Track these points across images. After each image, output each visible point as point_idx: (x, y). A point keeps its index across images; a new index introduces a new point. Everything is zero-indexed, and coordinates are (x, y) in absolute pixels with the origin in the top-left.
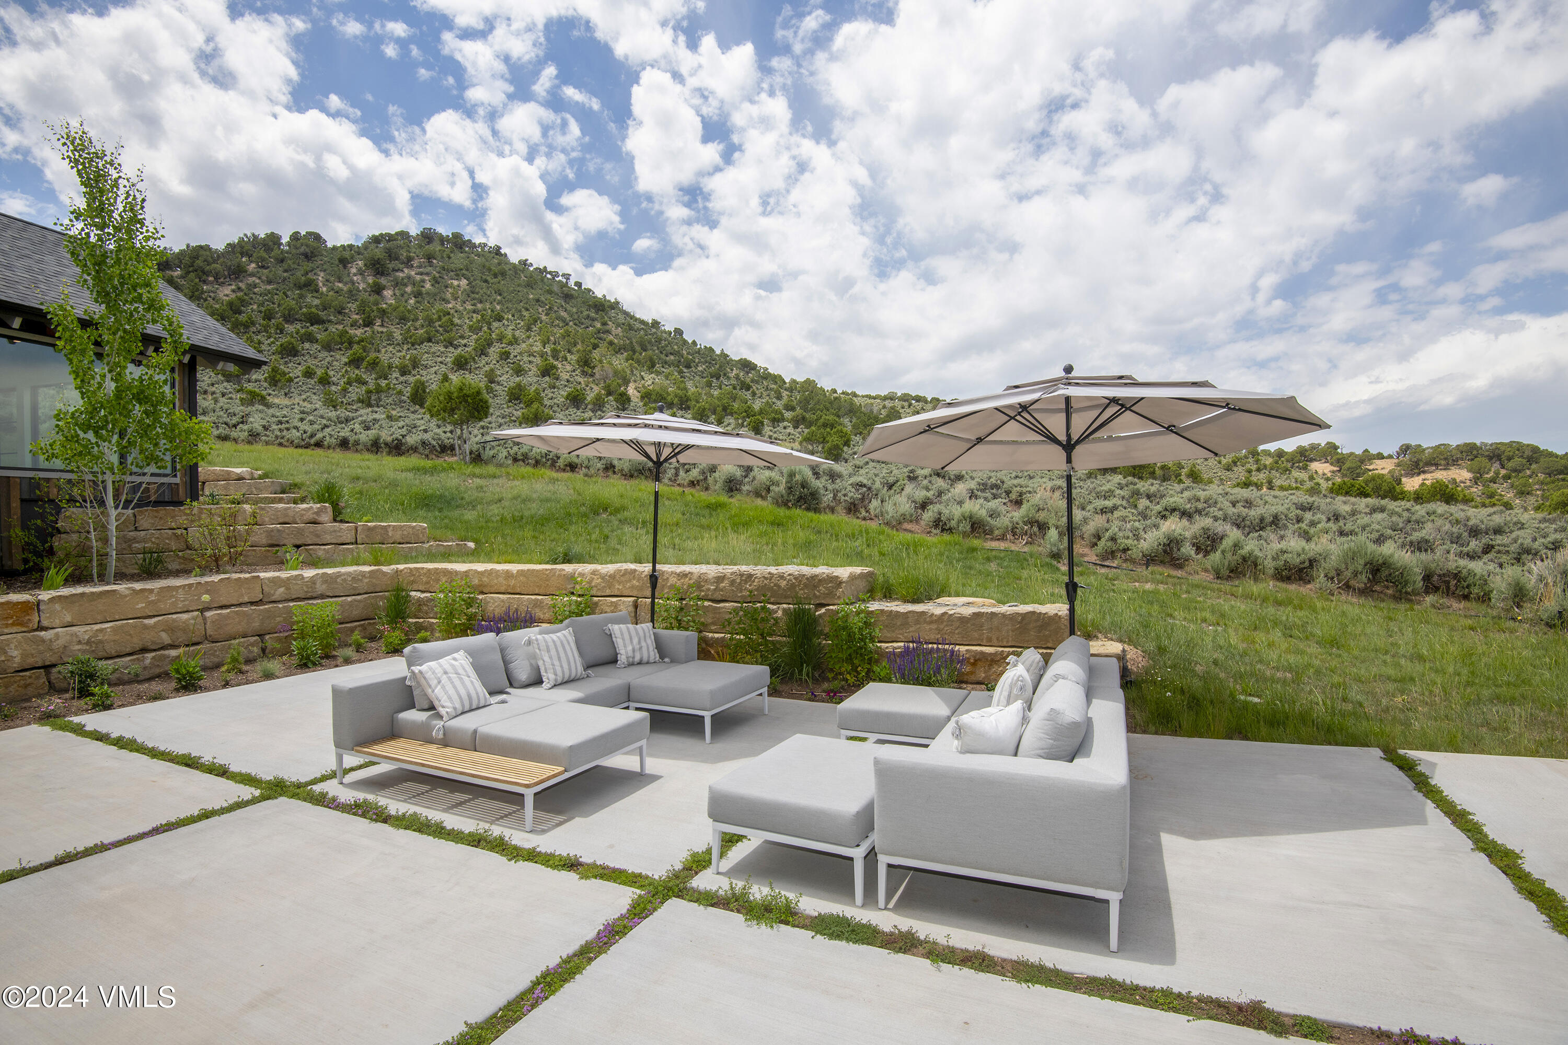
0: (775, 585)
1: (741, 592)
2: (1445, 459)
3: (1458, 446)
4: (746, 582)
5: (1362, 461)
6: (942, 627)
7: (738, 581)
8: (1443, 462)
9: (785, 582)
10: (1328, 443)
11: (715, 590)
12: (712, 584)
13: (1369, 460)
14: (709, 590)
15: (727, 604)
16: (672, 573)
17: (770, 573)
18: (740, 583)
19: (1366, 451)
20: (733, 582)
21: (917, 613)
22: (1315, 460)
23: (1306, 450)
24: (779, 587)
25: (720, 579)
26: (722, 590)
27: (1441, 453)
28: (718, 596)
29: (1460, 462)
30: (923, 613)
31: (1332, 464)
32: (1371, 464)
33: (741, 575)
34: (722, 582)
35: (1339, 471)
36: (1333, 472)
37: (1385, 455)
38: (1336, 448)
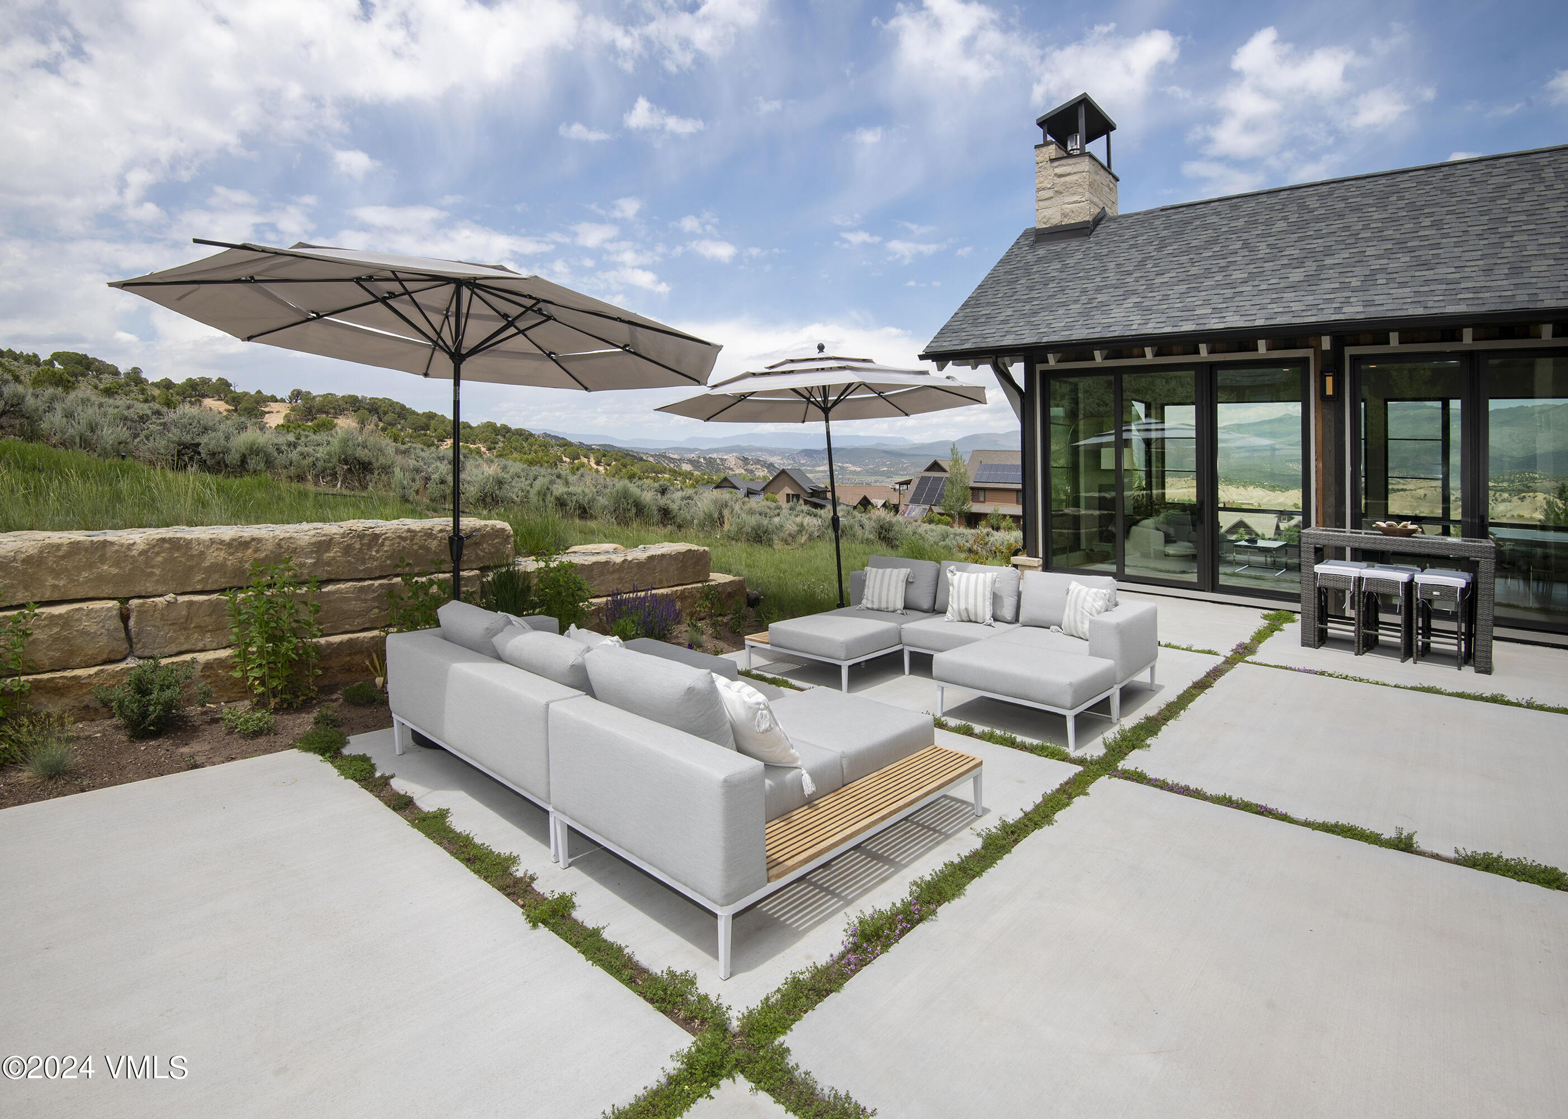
0: (421, 547)
1: (364, 563)
2: (334, 408)
3: (343, 397)
4: (370, 547)
5: (258, 403)
6: (623, 575)
7: (357, 546)
8: (332, 411)
9: (435, 542)
10: (220, 379)
11: (314, 564)
12: (308, 555)
13: (264, 402)
14: (302, 565)
15: (342, 586)
16: (212, 541)
17: (409, 530)
18: (361, 550)
19: (259, 392)
20: (347, 549)
21: (601, 563)
22: (208, 396)
23: (197, 384)
24: (427, 549)
25: (323, 545)
26: (329, 564)
27: (330, 402)
28: (322, 574)
29: (346, 412)
30: (607, 563)
31: (227, 402)
32: (266, 406)
33: (361, 536)
34: (328, 550)
35: (236, 410)
36: (229, 411)
37: (279, 398)
38: (229, 385)
